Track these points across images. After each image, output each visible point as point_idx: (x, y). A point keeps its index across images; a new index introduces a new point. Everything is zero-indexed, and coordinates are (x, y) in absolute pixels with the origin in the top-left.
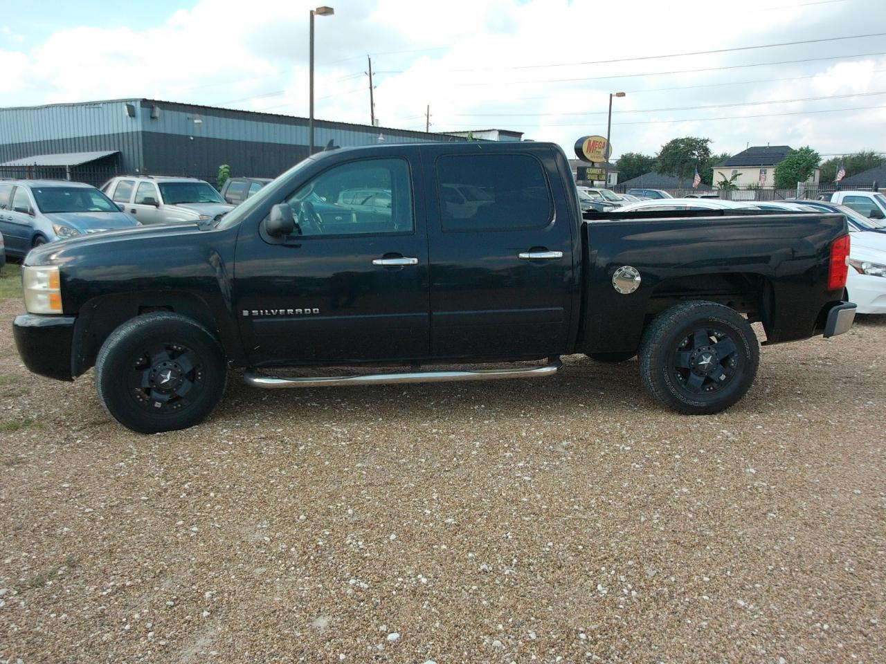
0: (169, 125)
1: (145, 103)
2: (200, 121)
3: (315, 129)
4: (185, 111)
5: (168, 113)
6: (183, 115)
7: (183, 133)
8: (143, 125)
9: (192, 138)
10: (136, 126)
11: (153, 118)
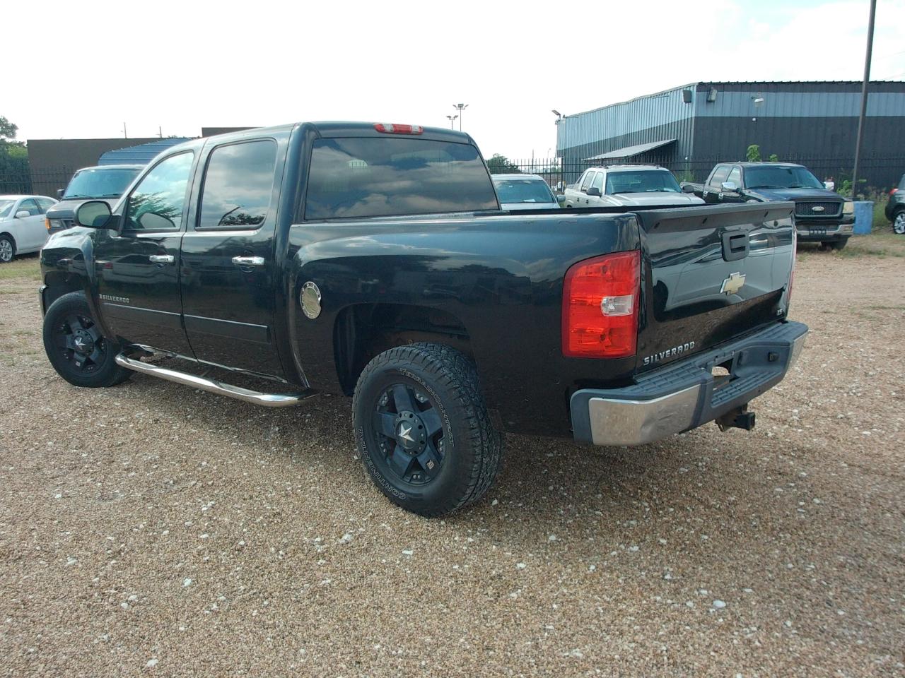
0: (728, 107)
1: (702, 86)
2: (762, 100)
3: (869, 94)
4: (750, 91)
5: (728, 94)
6: (747, 95)
7: (744, 115)
8: (697, 111)
9: (754, 119)
10: (689, 112)
11: (709, 101)
